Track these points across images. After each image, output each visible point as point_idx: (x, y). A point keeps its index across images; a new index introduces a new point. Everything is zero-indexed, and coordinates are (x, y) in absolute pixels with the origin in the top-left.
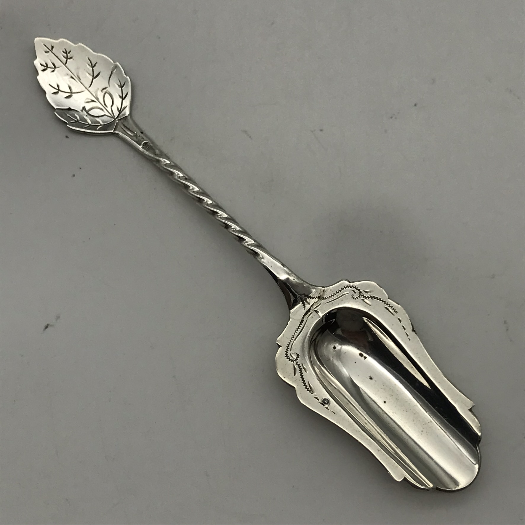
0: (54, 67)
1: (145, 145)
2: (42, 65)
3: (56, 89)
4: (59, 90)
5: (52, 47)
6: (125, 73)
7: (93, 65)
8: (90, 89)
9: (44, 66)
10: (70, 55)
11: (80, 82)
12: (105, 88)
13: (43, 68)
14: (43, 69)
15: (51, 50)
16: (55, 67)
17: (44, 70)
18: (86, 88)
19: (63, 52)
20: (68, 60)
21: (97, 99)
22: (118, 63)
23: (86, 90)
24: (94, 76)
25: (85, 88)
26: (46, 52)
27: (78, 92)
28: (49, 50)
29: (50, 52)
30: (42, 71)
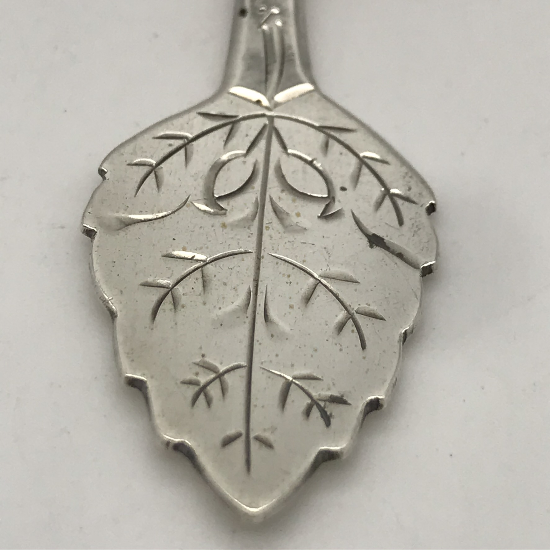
3: (356, 325)
4: (350, 316)
5: (228, 441)
8: (252, 248)
11: (256, 287)
15: (243, 438)
17: (339, 400)
18: (259, 259)
19: (209, 401)
20: (222, 369)
21: (260, 207)
23: (264, 254)
26: (267, 443)
27: (294, 270)
28: (252, 442)
29: (252, 435)
30: (349, 402)
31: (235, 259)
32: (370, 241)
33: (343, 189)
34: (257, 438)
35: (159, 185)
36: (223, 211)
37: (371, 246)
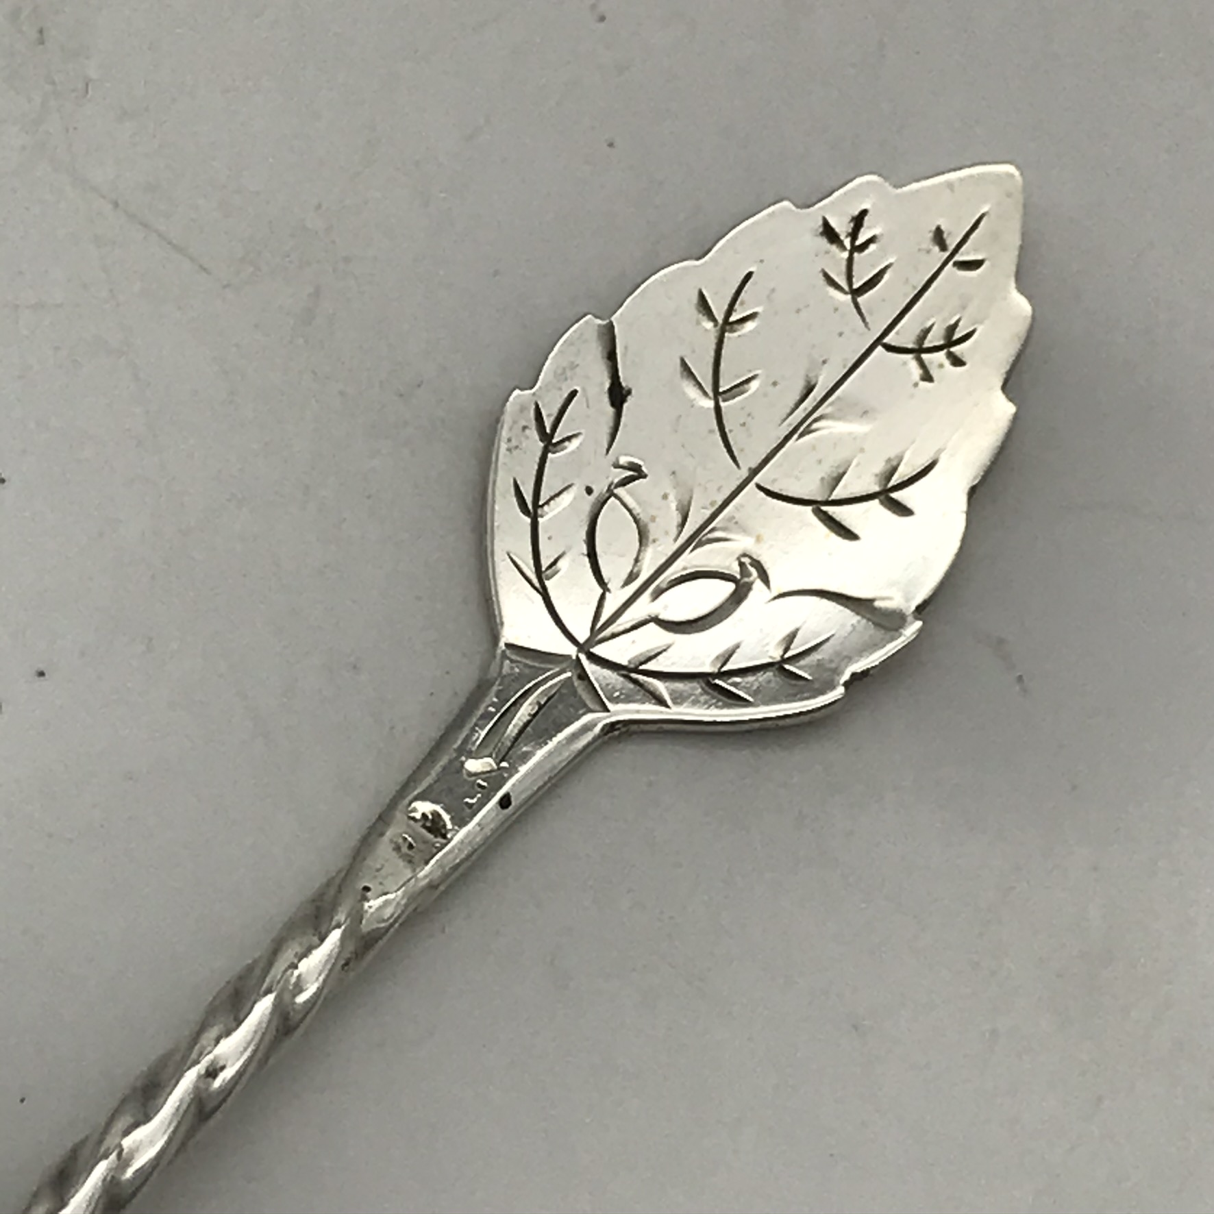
0: (856, 286)
1: (428, 824)
2: (858, 221)
3: (730, 310)
4: (727, 325)
5: (972, 266)
6: (865, 673)
7: (895, 495)
8: (751, 491)
9: (854, 235)
10: (941, 366)
11: (789, 436)
12: (764, 577)
13: (841, 226)
14: (837, 230)
15: (958, 258)
16: (856, 293)
17: (829, 233)
18: (754, 472)
19: (952, 329)
20: (909, 358)
21: (696, 540)
22: (913, 628)
23: (744, 473)
24: (830, 510)
25: (754, 465)
26: (939, 237)
27: (731, 428)
28: (952, 247)
29: (947, 254)
30: (821, 222)
31: (781, 487)
32: (623, 400)
33: (589, 491)
34: (943, 247)
35: (792, 637)
36: (743, 560)
37: (629, 392)
